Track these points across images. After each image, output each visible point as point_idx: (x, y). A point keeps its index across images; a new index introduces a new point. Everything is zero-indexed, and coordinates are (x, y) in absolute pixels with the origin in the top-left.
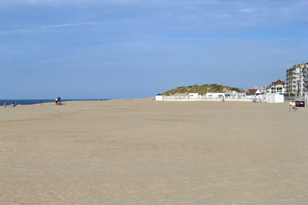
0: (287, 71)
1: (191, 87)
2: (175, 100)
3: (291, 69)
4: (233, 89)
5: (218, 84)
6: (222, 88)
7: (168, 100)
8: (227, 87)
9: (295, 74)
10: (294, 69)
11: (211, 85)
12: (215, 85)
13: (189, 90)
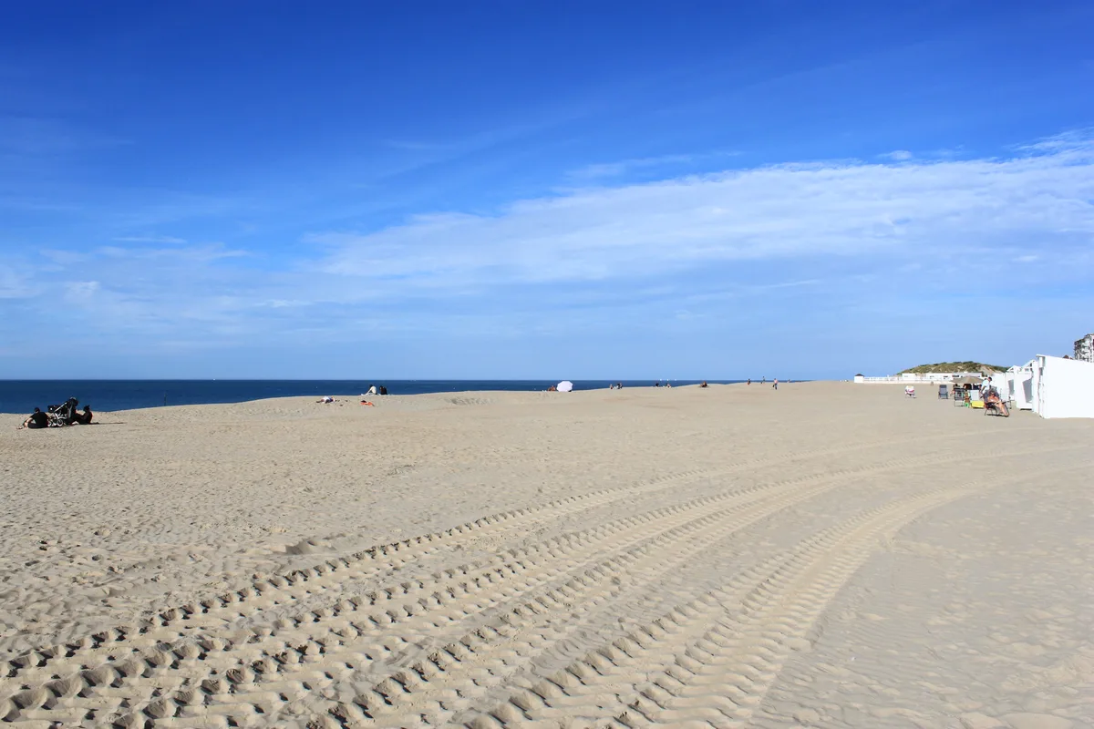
0: (1075, 343)
1: (937, 365)
2: (887, 383)
3: (1080, 341)
4: (995, 368)
5: (975, 361)
6: (980, 366)
7: (877, 382)
8: (987, 366)
9: (1084, 347)
10: (1083, 341)
11: (964, 363)
12: (971, 362)
13: (933, 369)
